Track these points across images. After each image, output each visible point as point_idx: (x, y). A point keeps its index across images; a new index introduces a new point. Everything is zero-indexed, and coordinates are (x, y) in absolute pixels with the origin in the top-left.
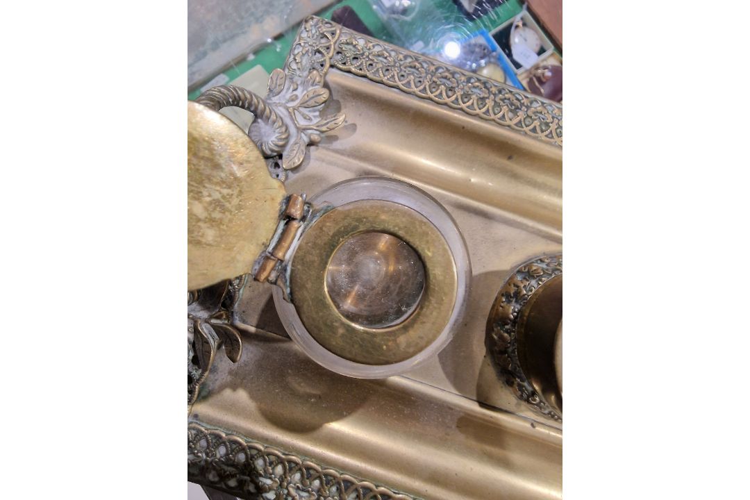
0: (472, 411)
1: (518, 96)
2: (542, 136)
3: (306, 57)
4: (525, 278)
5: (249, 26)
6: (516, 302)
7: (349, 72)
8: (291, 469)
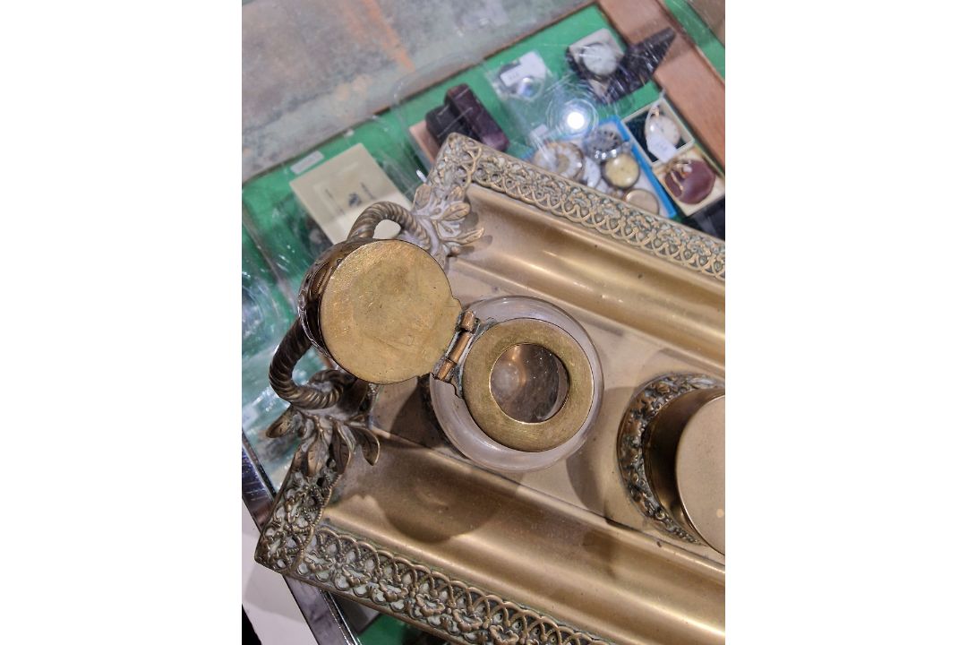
0: (599, 527)
1: (648, 218)
2: (671, 258)
3: (449, 172)
4: (652, 395)
5: (336, 85)
6: (644, 418)
7: (489, 188)
8: (419, 578)
